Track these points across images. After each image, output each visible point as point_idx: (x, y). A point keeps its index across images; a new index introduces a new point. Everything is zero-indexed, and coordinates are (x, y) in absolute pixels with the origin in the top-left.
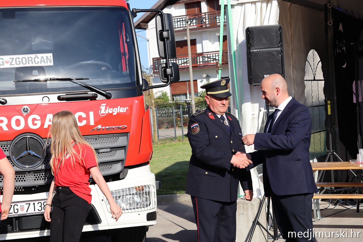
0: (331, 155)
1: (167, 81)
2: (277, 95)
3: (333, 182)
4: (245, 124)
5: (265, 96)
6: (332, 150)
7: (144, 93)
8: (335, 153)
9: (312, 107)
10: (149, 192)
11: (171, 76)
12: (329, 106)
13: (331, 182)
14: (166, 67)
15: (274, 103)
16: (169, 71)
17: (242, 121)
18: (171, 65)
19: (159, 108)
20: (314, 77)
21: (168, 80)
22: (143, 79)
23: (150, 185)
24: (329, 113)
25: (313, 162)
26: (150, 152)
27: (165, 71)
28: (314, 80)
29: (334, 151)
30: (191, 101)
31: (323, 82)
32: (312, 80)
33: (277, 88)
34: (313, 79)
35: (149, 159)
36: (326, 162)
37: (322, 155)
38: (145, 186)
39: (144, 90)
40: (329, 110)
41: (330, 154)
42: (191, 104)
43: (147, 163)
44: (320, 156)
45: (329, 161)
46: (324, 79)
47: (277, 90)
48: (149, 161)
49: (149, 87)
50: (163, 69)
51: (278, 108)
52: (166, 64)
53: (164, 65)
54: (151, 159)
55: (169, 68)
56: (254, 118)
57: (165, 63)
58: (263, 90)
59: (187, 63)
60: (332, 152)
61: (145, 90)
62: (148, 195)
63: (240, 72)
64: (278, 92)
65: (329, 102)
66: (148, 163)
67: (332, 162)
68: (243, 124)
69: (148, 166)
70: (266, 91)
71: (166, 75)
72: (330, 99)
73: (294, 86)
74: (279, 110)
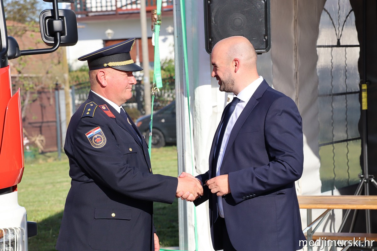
0: (366, 183)
1: (53, 42)
2: (235, 72)
3: (368, 232)
4: (200, 123)
5: (216, 73)
6: (369, 174)
7: (10, 63)
8: (373, 180)
9: (330, 95)
10: (13, 242)
11: (62, 33)
12: (364, 95)
13: (366, 232)
14: (53, 17)
15: (230, 86)
16: (57, 24)
17: (194, 119)
18: (61, 14)
19: (81, 88)
20: (339, 40)
21: (56, 41)
22: (7, 38)
23: (15, 228)
24: (365, 107)
25: (333, 194)
26: (17, 168)
27: (51, 25)
28: (339, 45)
29: (372, 177)
30: (143, 77)
31: (358, 49)
32: (332, 46)
33: (235, 60)
34: (336, 44)
35: (17, 181)
36: (357, 196)
37: (351, 184)
38: (6, 230)
39: (10, 58)
40: (365, 100)
41: (364, 182)
42: (142, 82)
43: (12, 189)
44: (346, 185)
45: (363, 193)
46: (358, 44)
47: (236, 63)
48: (16, 186)
49: (21, 53)
50: (47, 21)
51: (238, 97)
52: (53, 11)
53: (50, 14)
54: (20, 181)
55: (58, 19)
56: (217, 113)
57: (51, 10)
58: (213, 61)
59: (137, 4)
60: (367, 177)
61: (13, 57)
62: (10, 247)
63: (194, 30)
64: (237, 67)
65: (364, 87)
66: (14, 188)
67: (368, 196)
68: (196, 123)
69: (14, 194)
70: (218, 63)
71: (52, 33)
72: (366, 82)
73: (296, 56)
74: (239, 100)
